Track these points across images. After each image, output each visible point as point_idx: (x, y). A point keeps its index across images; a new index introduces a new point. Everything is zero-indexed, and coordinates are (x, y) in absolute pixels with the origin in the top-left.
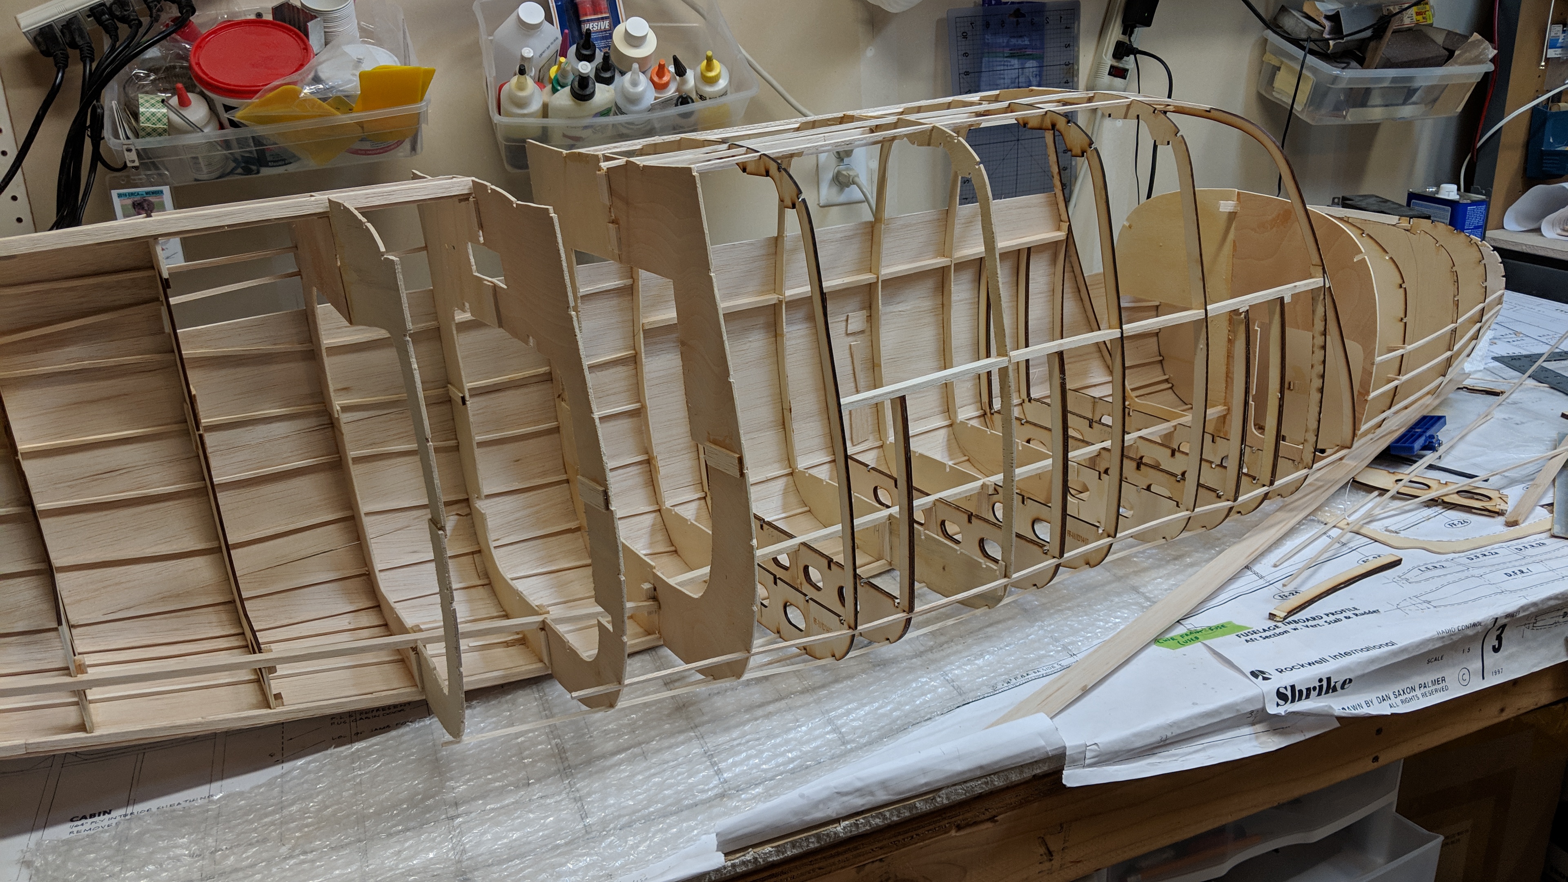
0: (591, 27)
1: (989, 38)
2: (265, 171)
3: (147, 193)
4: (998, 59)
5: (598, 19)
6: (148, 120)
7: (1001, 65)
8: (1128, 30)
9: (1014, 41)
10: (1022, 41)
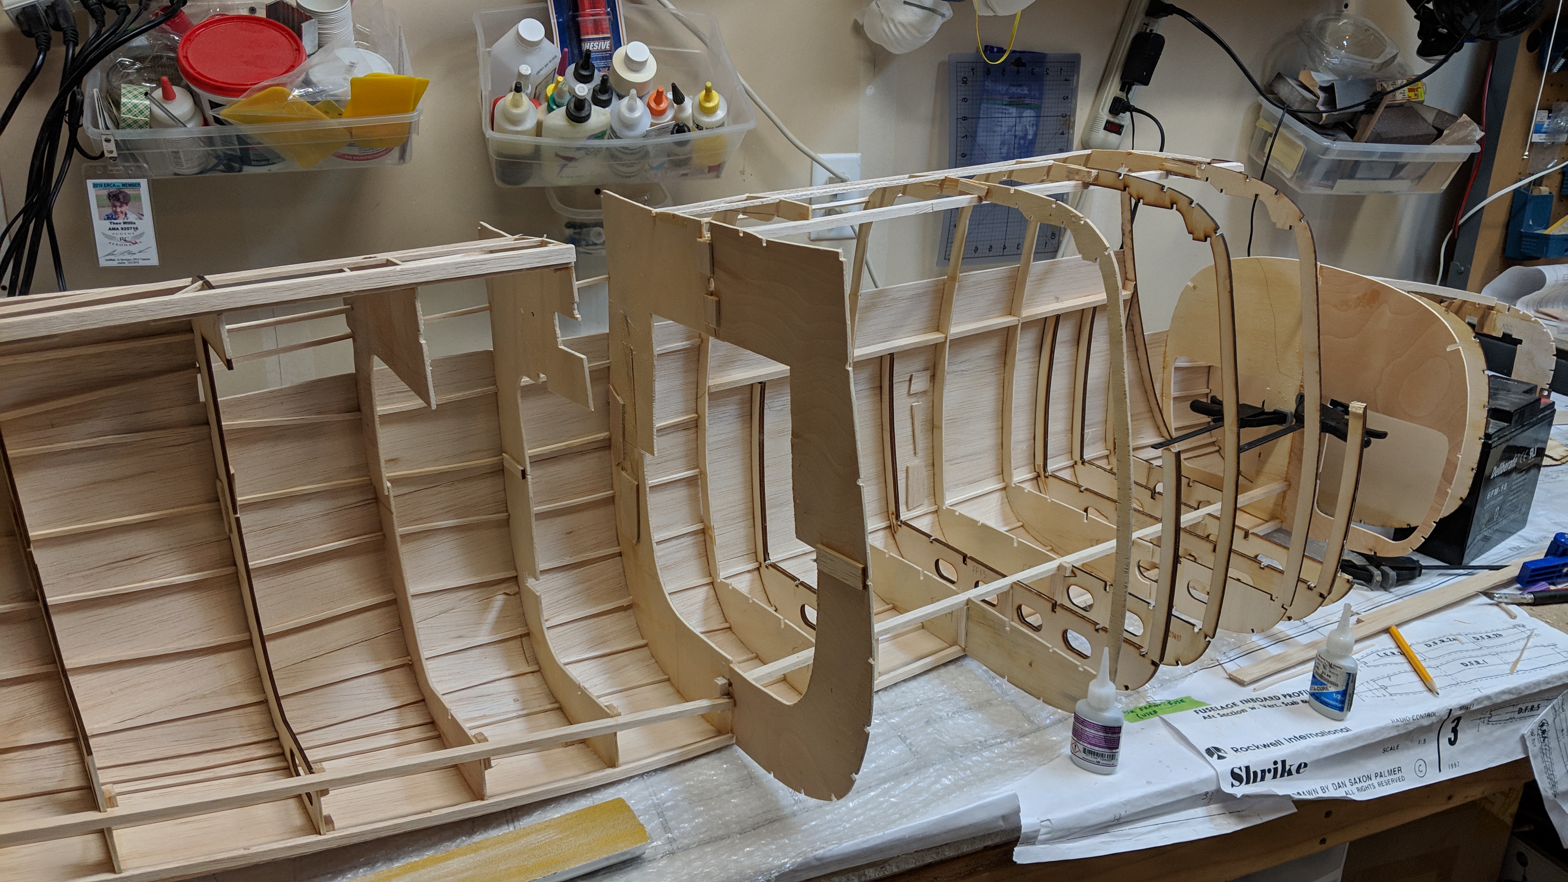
0: (592, 46)
1: (989, 85)
2: (248, 170)
3: (124, 185)
4: (997, 106)
5: (599, 39)
6: (129, 111)
7: (998, 113)
8: (1126, 86)
9: (1013, 90)
10: (1022, 90)
